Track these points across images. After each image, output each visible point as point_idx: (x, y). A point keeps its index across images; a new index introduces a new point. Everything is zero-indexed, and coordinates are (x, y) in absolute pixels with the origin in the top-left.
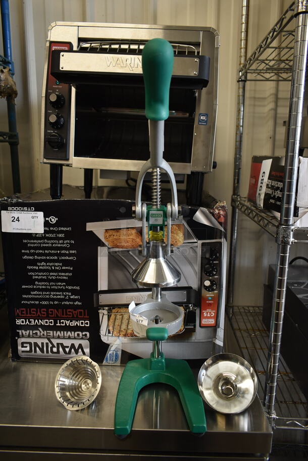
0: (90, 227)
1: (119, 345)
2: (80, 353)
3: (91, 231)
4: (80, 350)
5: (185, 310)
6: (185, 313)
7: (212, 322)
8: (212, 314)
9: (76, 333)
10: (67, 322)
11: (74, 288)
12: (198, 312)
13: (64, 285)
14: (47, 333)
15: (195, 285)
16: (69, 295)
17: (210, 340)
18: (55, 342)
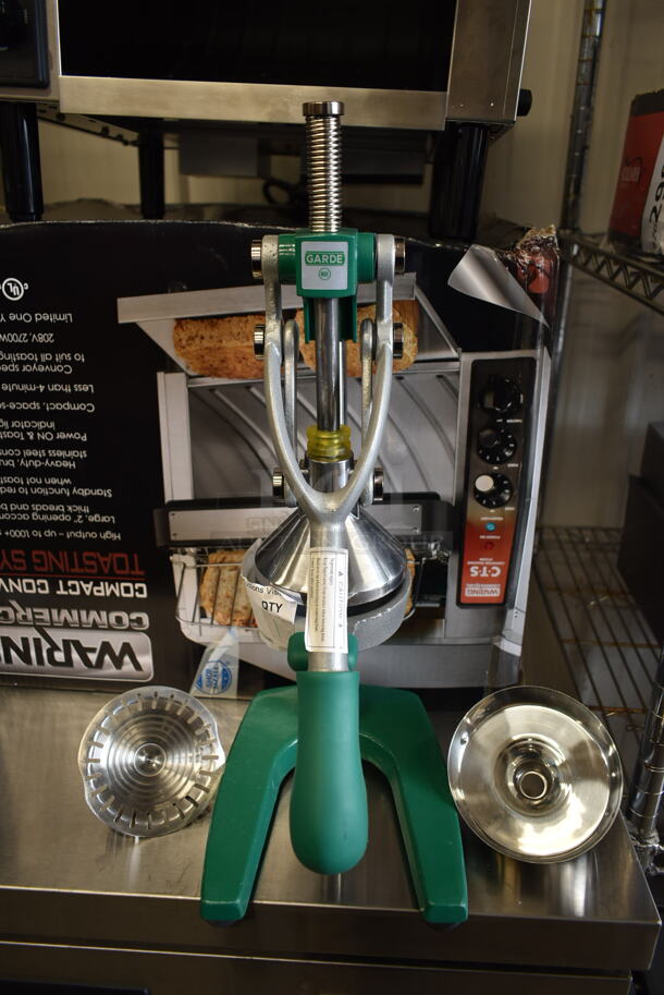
0: (131, 310)
1: (229, 647)
2: (128, 666)
3: (134, 326)
4: (127, 659)
5: (418, 558)
6: (416, 567)
7: (493, 591)
8: (495, 572)
9: (113, 615)
10: (84, 586)
11: (97, 492)
12: (453, 565)
13: (66, 486)
14: (33, 614)
15: (447, 488)
16: (83, 514)
17: (487, 640)
18: (58, 636)
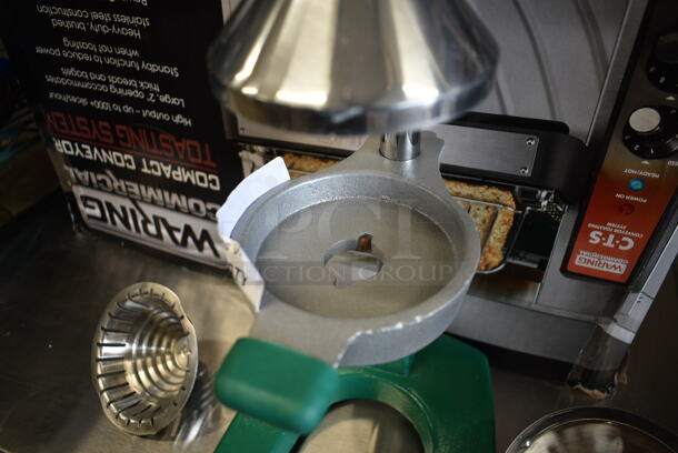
2: (208, 251)
4: (206, 244)
5: (519, 206)
6: (516, 216)
7: (617, 267)
8: (626, 244)
9: (192, 202)
10: (164, 168)
11: (164, 69)
12: (567, 222)
13: (135, 58)
14: (127, 187)
16: (153, 92)
17: (592, 318)
